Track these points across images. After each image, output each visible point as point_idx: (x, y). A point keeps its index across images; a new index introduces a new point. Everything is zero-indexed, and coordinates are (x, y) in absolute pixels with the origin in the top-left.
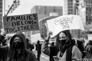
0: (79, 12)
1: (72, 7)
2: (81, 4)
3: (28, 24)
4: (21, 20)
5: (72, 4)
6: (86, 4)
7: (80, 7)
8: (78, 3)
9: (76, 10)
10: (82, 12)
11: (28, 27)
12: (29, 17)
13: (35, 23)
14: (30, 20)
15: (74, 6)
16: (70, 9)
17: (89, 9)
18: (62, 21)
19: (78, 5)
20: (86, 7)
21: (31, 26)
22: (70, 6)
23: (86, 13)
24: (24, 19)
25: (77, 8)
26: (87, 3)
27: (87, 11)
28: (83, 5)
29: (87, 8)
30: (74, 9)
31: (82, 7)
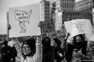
0: (55, 16)
1: (48, 11)
2: (58, 9)
3: (48, 29)
4: (43, 26)
5: (48, 8)
6: (62, 9)
7: (56, 11)
8: (54, 7)
9: (53, 14)
10: (58, 17)
11: (48, 31)
12: (49, 24)
13: (53, 28)
14: (49, 26)
15: (50, 10)
16: (47, 13)
17: (65, 14)
18: (77, 25)
19: (55, 9)
20: (63, 11)
21: (50, 30)
22: (47, 10)
23: (63, 17)
24: (45, 25)
25: (54, 12)
26: (63, 7)
27: (64, 16)
28: (60, 9)
29: (63, 13)
30: (50, 13)
31: (59, 11)
